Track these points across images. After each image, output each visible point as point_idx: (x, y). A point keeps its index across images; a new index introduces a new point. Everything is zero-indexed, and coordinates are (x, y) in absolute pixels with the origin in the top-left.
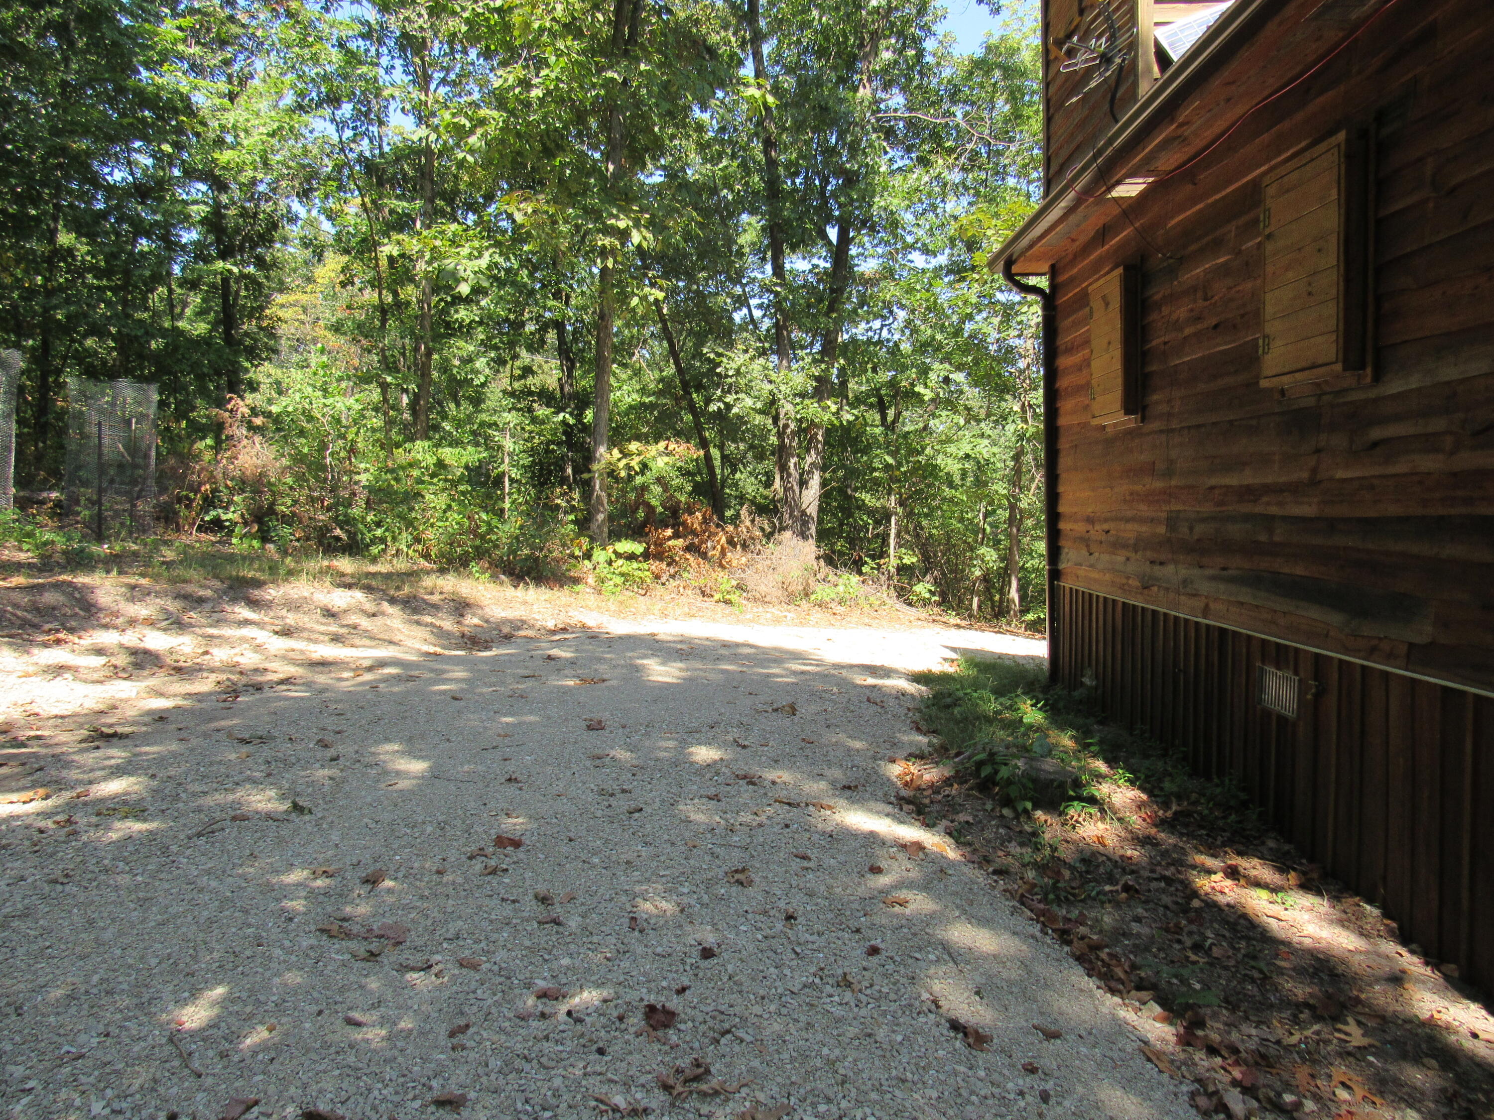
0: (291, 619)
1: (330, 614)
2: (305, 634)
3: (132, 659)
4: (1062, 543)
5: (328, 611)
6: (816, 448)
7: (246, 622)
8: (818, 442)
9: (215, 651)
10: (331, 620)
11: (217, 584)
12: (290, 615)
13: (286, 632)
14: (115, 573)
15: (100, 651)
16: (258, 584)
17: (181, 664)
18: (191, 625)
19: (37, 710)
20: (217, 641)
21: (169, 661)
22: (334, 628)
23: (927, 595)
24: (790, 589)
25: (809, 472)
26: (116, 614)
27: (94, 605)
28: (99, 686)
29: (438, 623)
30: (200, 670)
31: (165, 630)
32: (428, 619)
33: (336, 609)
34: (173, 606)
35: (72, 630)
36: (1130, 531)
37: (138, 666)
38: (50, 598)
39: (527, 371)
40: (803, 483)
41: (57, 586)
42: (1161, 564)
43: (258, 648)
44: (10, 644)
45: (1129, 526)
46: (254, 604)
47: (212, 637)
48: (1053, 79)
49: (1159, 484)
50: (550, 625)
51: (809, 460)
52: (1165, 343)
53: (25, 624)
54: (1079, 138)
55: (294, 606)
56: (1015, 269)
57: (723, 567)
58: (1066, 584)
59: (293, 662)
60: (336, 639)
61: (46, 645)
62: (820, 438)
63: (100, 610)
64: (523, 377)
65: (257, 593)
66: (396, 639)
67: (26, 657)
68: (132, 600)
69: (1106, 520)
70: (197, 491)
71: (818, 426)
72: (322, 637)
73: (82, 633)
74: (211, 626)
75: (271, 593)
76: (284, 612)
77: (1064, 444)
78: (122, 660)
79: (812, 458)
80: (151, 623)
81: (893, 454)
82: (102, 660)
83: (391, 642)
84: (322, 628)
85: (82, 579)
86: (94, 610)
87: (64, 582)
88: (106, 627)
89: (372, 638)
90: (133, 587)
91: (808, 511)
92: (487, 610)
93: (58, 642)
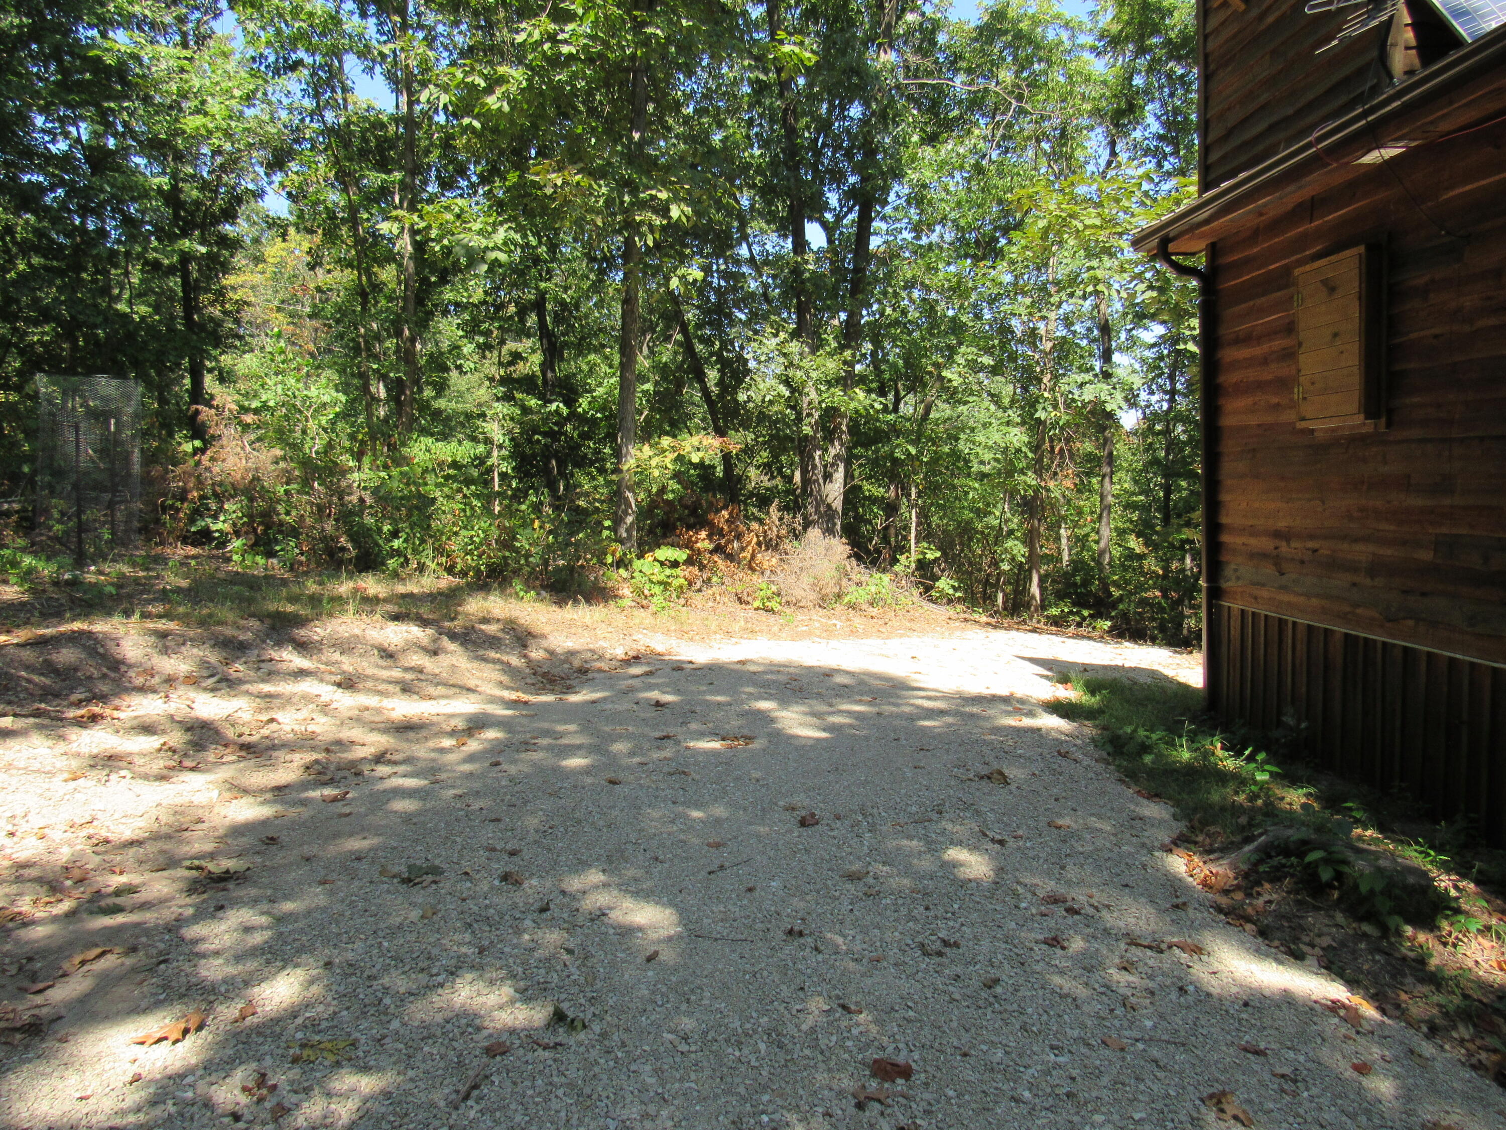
0: (348, 664)
1: (388, 654)
2: (370, 684)
3: (188, 737)
4: (1225, 557)
5: (385, 650)
6: (840, 439)
7: (301, 673)
8: (842, 432)
9: (279, 715)
10: (389, 662)
11: (254, 623)
12: (344, 658)
13: (348, 683)
14: (137, 616)
15: (147, 729)
16: (300, 621)
17: (246, 739)
18: (241, 682)
19: (104, 833)
20: (277, 702)
21: (230, 733)
22: (397, 674)
23: (951, 591)
24: (824, 592)
25: (833, 465)
26: (151, 673)
27: (122, 662)
28: (165, 785)
29: (505, 658)
30: (274, 747)
31: (213, 690)
32: (493, 654)
33: (392, 648)
34: (213, 657)
35: (103, 698)
36: (1362, 552)
37: (198, 746)
38: (66, 656)
39: (516, 357)
40: (828, 477)
41: (75, 638)
42: (1423, 594)
43: (325, 708)
44: (40, 727)
45: (1361, 547)
46: (302, 647)
47: (269, 696)
48: (1216, 31)
49: (1416, 501)
50: (620, 653)
51: (833, 451)
52: (1436, 336)
53: (47, 694)
54: (1264, 97)
55: (346, 646)
56: (1171, 247)
57: (753, 570)
58: (1233, 605)
59: (374, 727)
60: (406, 689)
61: (81, 723)
62: (844, 428)
63: (130, 666)
64: (511, 363)
65: (302, 633)
66: (471, 683)
67: (62, 747)
68: (165, 651)
69: (1312, 537)
70: (183, 499)
71: (843, 416)
72: (391, 688)
73: (117, 702)
74: (263, 681)
75: (318, 631)
76: (337, 656)
77: (1229, 446)
78: (176, 738)
79: (835, 450)
80: (192, 681)
81: (915, 443)
82: (154, 742)
83: (469, 690)
84: (385, 674)
85: (100, 627)
86: (123, 668)
87: (81, 633)
88: (142, 690)
89: (445, 685)
90: (163, 635)
91: (834, 505)
92: (551, 638)
93: (94, 718)
